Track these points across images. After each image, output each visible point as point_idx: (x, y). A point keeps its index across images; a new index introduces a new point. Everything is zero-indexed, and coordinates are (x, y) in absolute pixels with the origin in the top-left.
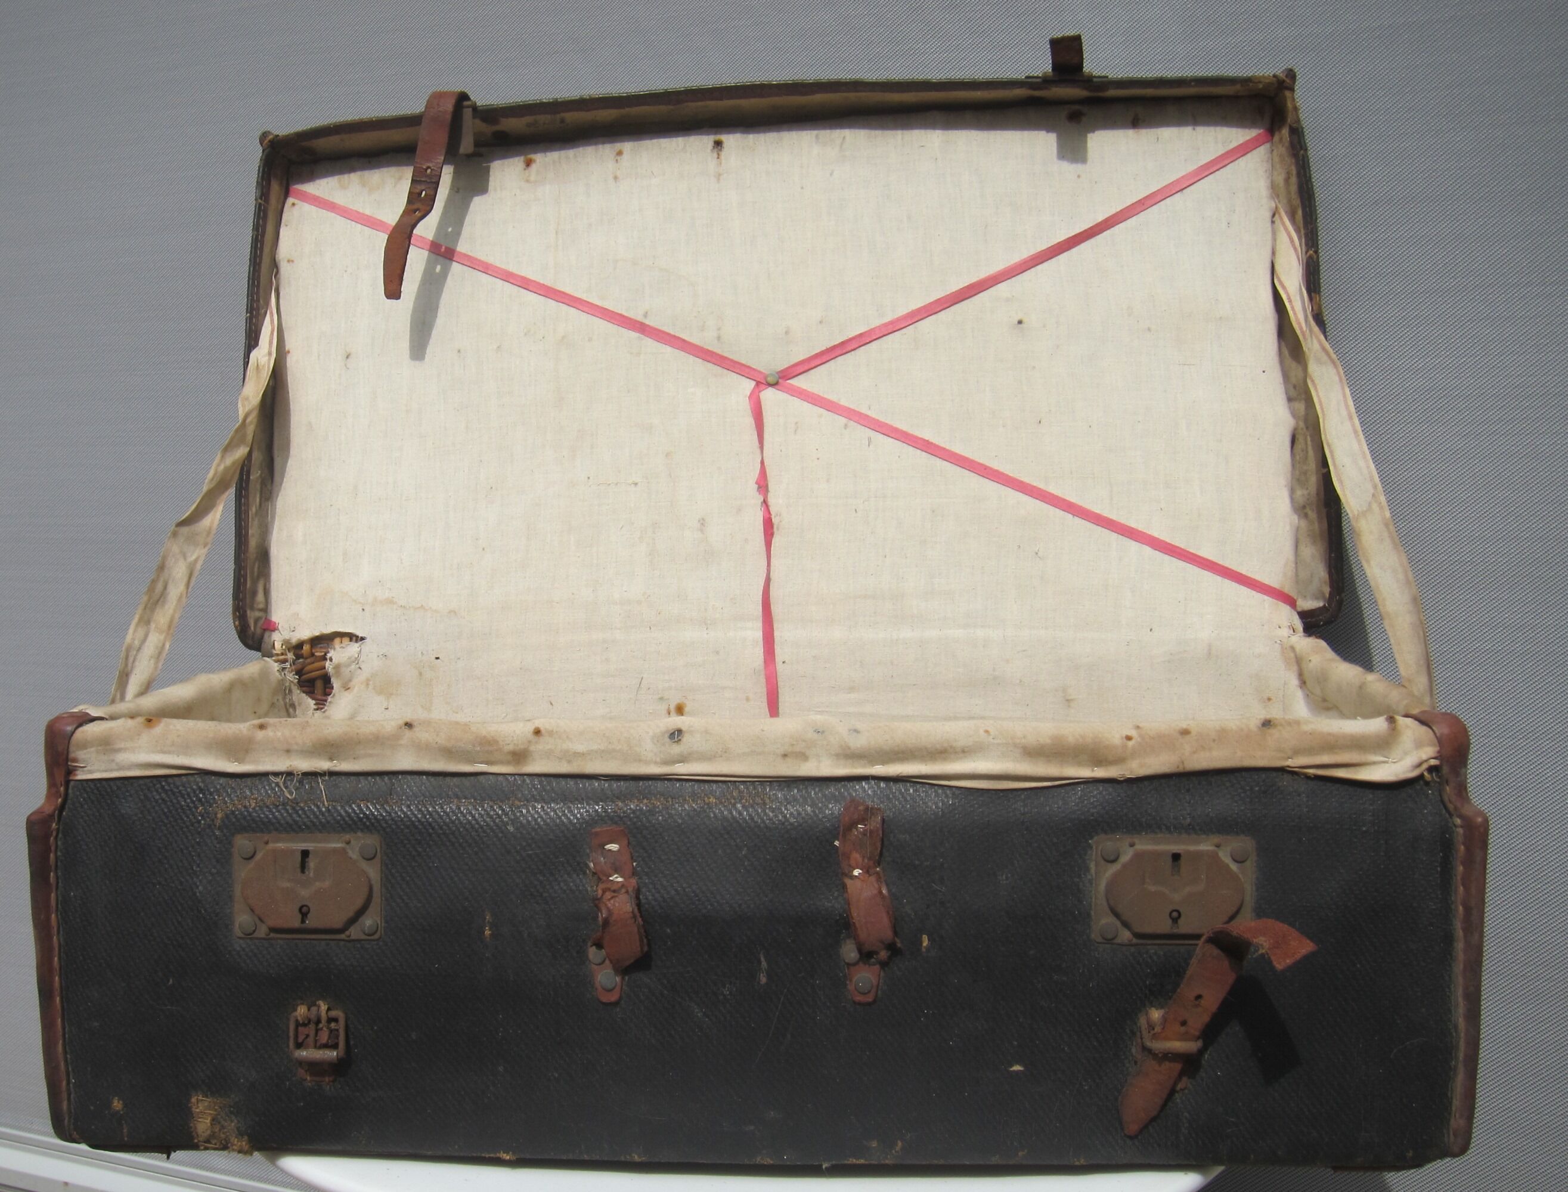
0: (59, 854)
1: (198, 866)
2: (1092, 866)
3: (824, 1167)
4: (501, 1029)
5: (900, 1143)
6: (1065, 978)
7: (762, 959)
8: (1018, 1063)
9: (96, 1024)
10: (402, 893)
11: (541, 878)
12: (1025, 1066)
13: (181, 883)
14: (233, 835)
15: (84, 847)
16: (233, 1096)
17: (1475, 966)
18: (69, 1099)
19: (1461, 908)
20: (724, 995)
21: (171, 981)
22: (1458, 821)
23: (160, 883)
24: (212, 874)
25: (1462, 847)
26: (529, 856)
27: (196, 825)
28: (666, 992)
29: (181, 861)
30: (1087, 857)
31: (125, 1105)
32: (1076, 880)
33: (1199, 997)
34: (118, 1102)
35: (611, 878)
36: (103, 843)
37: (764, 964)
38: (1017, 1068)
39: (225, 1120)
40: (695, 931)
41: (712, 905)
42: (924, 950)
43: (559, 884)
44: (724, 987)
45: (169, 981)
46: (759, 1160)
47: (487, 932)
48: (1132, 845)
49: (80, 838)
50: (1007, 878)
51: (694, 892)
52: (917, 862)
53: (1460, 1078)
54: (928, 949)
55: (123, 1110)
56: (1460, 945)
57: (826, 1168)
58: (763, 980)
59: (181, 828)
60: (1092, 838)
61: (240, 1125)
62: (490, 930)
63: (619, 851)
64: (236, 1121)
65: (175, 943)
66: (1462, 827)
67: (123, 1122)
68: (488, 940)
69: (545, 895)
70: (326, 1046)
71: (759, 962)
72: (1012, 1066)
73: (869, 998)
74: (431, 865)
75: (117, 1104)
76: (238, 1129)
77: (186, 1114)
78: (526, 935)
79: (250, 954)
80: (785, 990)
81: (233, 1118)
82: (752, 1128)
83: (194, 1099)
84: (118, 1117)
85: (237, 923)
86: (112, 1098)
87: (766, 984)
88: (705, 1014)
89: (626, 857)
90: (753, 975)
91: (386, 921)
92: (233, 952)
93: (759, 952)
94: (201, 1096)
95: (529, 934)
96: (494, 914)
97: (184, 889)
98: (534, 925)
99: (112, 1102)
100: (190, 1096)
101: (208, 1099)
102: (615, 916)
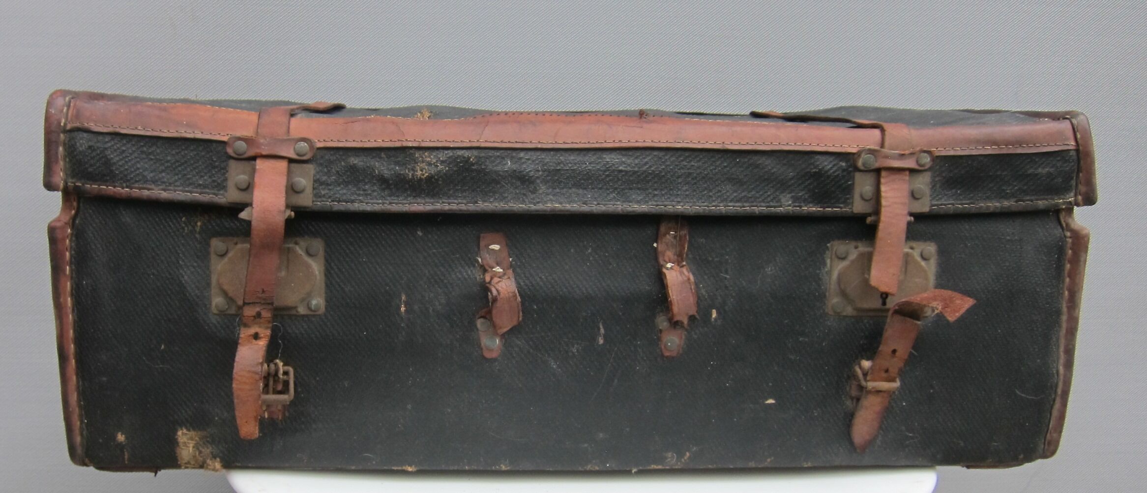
0: (72, 251)
1: (183, 261)
2: (828, 261)
3: (633, 472)
4: (411, 378)
5: (688, 454)
6: (807, 340)
7: (601, 327)
8: (771, 398)
9: (105, 379)
10: (339, 281)
11: (443, 270)
12: (775, 399)
13: (170, 274)
14: (210, 238)
15: (94, 247)
16: (209, 430)
17: (1072, 332)
18: (82, 435)
19: (1066, 293)
20: (573, 353)
21: (163, 346)
22: (1068, 234)
23: (153, 274)
24: (194, 267)
25: (1070, 252)
26: (434, 253)
27: (181, 231)
28: (531, 351)
29: (170, 258)
30: (825, 256)
31: (127, 438)
32: (818, 271)
33: (894, 351)
34: (122, 435)
35: (494, 269)
36: (108, 245)
37: (602, 331)
38: (771, 401)
39: (203, 448)
40: (554, 307)
41: (566, 288)
42: (713, 320)
43: (455, 274)
44: (573, 347)
45: (161, 346)
46: (589, 467)
47: (403, 309)
48: (856, 247)
49: (89, 240)
50: (771, 270)
51: (553, 279)
52: (710, 259)
53: (1057, 405)
54: (716, 319)
55: (125, 441)
56: (1064, 318)
57: (635, 472)
58: (601, 341)
59: (169, 233)
60: (829, 242)
61: (214, 450)
62: (405, 307)
63: (500, 249)
64: (211, 448)
65: (165, 318)
66: (1070, 237)
67: (125, 450)
68: (403, 314)
69: (445, 281)
70: (280, 392)
71: (599, 329)
72: (767, 400)
73: (674, 354)
74: (361, 260)
75: (121, 438)
76: (212, 453)
77: (173, 443)
78: (431, 310)
79: (224, 326)
80: (616, 349)
81: (209, 446)
82: (586, 445)
83: (180, 433)
84: (121, 447)
85: (214, 304)
86: (117, 434)
87: (603, 345)
88: (559, 367)
89: (505, 254)
90: (594, 339)
91: (327, 301)
92: (211, 325)
93: (599, 323)
94: (185, 431)
95: (433, 310)
96: (407, 296)
97: (172, 278)
98: (437, 303)
99: (117, 436)
100: (177, 431)
101: (190, 433)
102: (502, 295)
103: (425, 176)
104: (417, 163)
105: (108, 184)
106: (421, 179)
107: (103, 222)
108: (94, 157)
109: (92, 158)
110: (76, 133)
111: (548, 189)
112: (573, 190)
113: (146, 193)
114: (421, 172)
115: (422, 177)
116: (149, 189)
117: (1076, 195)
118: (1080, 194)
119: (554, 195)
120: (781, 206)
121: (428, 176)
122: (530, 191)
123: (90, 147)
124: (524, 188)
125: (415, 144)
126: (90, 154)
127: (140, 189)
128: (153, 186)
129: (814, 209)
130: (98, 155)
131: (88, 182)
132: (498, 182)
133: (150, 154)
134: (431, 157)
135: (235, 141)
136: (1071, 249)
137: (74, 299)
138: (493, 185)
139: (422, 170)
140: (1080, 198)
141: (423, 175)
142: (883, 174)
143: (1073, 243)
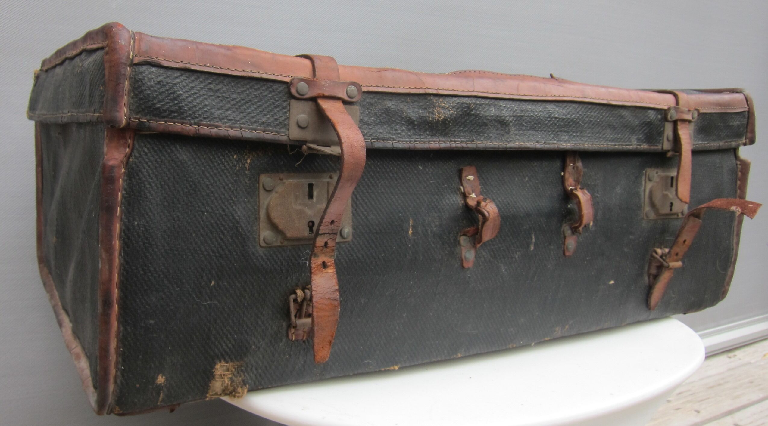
0: (124, 192)
1: (236, 197)
2: (643, 183)
5: (567, 326)
6: (633, 237)
7: (533, 237)
8: (612, 280)
9: (152, 322)
10: (363, 210)
11: (437, 197)
12: (614, 281)
13: (224, 211)
14: (259, 174)
15: (148, 186)
16: (246, 358)
20: (516, 258)
21: (213, 282)
22: (739, 163)
23: (207, 212)
24: (245, 203)
25: (740, 173)
26: (431, 184)
27: (233, 168)
28: (490, 259)
29: (224, 194)
30: (642, 179)
31: (166, 379)
32: (639, 190)
33: (685, 241)
34: (162, 377)
35: (470, 196)
36: (163, 183)
37: (534, 240)
38: (612, 282)
39: (237, 377)
40: (508, 224)
41: (515, 209)
42: (590, 227)
43: (445, 201)
44: (516, 254)
45: (211, 283)
46: (510, 346)
47: (410, 232)
48: (657, 173)
49: (144, 179)
50: (619, 190)
51: (507, 202)
52: (588, 184)
54: (592, 226)
55: (164, 383)
58: (532, 248)
59: (223, 171)
60: (644, 170)
61: (245, 378)
62: (412, 230)
63: (474, 180)
64: (243, 376)
65: (217, 254)
66: (740, 165)
67: (161, 392)
68: (410, 236)
69: (439, 207)
71: (531, 239)
72: (610, 281)
73: (571, 254)
74: (379, 191)
75: (161, 379)
76: (243, 381)
78: (429, 232)
79: (270, 258)
80: (540, 253)
81: (242, 374)
82: (512, 329)
83: (218, 366)
84: (159, 388)
85: (262, 238)
86: (158, 375)
87: (533, 250)
88: (506, 270)
89: (477, 183)
90: (528, 246)
91: (354, 229)
92: (259, 258)
93: (532, 234)
94: (223, 363)
95: (431, 232)
96: (414, 220)
97: (226, 215)
98: (433, 226)
99: (157, 379)
100: (215, 364)
101: (228, 365)
102: (491, 216)
103: (442, 118)
104: (435, 107)
105: (175, 120)
106: (438, 121)
107: (159, 160)
108: (163, 92)
109: (161, 94)
110: (144, 68)
111: (516, 131)
112: (530, 132)
113: (214, 131)
114: (438, 115)
115: (439, 119)
116: (216, 127)
117: (746, 139)
118: (748, 139)
119: (520, 136)
120: (631, 145)
121: (443, 118)
122: (506, 133)
123: (159, 82)
124: (502, 130)
125: (434, 92)
126: (159, 89)
127: (208, 126)
128: (220, 124)
129: (645, 147)
130: (167, 90)
131: (154, 118)
132: (487, 125)
133: (218, 91)
134: (445, 102)
135: (299, 82)
136: (740, 171)
137: (122, 242)
138: (483, 127)
139: (439, 114)
140: (747, 140)
141: (440, 117)
142: (679, 123)
143: (742, 168)
